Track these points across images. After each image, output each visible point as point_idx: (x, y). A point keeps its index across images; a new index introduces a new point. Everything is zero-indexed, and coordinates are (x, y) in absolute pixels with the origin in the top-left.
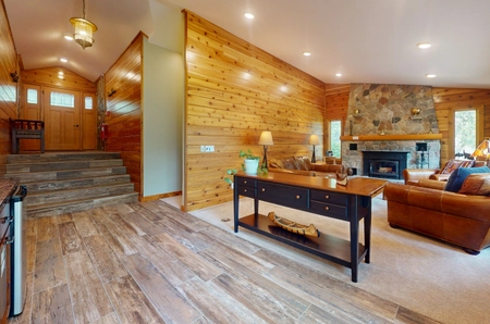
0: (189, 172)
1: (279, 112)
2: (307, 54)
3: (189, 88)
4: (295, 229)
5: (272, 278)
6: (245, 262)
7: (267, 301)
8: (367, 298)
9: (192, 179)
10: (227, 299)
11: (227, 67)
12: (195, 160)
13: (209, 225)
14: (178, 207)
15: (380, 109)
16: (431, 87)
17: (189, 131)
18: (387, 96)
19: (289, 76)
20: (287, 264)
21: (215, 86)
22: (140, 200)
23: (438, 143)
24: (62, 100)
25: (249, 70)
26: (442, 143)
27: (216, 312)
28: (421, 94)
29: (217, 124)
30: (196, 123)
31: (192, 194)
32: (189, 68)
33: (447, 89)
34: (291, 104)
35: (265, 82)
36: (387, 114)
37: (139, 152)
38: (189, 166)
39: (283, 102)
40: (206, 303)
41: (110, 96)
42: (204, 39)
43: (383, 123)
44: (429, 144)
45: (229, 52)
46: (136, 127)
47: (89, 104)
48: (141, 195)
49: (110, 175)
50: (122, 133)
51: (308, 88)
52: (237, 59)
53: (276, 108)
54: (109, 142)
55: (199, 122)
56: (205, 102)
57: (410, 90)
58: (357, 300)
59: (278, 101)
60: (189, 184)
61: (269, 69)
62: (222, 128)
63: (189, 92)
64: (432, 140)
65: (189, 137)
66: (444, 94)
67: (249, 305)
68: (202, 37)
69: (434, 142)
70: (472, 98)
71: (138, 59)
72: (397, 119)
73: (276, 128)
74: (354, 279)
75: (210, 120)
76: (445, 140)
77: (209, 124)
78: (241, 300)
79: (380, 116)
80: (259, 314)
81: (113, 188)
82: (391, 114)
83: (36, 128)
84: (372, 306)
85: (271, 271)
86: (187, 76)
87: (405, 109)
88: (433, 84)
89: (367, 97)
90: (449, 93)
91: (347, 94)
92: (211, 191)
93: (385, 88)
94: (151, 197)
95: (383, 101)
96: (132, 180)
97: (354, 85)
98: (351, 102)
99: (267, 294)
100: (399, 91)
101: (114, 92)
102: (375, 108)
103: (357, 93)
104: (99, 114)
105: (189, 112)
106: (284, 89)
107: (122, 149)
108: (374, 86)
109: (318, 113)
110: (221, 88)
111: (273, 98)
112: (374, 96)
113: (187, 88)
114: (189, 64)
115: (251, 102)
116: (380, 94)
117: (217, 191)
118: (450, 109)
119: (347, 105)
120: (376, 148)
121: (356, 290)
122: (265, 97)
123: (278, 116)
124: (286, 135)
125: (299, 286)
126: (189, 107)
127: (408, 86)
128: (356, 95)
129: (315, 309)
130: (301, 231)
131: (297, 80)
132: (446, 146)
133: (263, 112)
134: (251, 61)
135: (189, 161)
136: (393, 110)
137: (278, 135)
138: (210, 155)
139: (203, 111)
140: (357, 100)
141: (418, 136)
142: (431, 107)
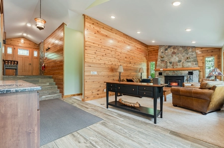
0: (86, 83)
1: (126, 58)
2: (139, 33)
3: (86, 46)
4: (130, 105)
5: (123, 123)
6: (112, 118)
7: (121, 129)
8: (159, 128)
9: (87, 86)
10: (106, 129)
11: (102, 37)
12: (88, 78)
13: (95, 106)
14: (81, 100)
15: (172, 56)
16: (194, 47)
17: (86, 65)
18: (176, 51)
19: (130, 41)
20: (129, 118)
21: (97, 46)
22: (62, 97)
23: (198, 71)
24: (23, 52)
25: (112, 39)
26: (200, 71)
27: (102, 133)
28: (190, 50)
29: (98, 62)
30: (89, 61)
31: (87, 93)
32: (86, 38)
33: (202, 48)
34: (132, 54)
35: (120, 44)
36: (175, 59)
37: (62, 74)
38: (86, 81)
39: (128, 53)
40: (98, 130)
41: (47, 50)
42: (92, 26)
43: (174, 63)
44: (194, 72)
45: (103, 31)
46: (61, 64)
47: (36, 54)
48: (63, 95)
49: (48, 86)
50: (53, 67)
51: (139, 47)
52: (107, 34)
53: (125, 56)
54: (46, 71)
55: (90, 61)
56: (93, 52)
57: (185, 48)
58: (155, 129)
59: (126, 53)
60: (86, 88)
61: (122, 39)
62: (100, 64)
63: (86, 48)
64: (195, 70)
65: (85, 67)
66: (201, 50)
67: (114, 131)
68: (92, 25)
69: (196, 71)
70: (212, 52)
71: (62, 34)
72: (180, 61)
73: (125, 65)
74: (155, 123)
75: (95, 60)
76: (201, 70)
77: (95, 62)
78: (111, 129)
79: (173, 60)
80: (118, 133)
81: (50, 92)
82: (177, 59)
83: (14, 64)
84: (161, 130)
85: (122, 121)
86: (85, 41)
87: (183, 56)
88: (196, 46)
89: (167, 51)
90: (203, 49)
91: (158, 50)
92: (95, 92)
93: (175, 47)
94: (68, 96)
95: (174, 53)
96: (59, 88)
97: (161, 46)
98: (159, 53)
99: (121, 127)
100: (181, 49)
101: (49, 48)
102: (170, 56)
103: (162, 50)
104: (40, 59)
105: (86, 57)
106: (128, 48)
107: (53, 74)
108: (170, 47)
109: (144, 58)
110: (100, 46)
111: (123, 51)
112: (170, 51)
113: (85, 46)
114: (86, 36)
115: (113, 53)
116: (173, 50)
117: (98, 92)
118: (203, 56)
119: (158, 55)
120: (171, 74)
121: (156, 126)
122: (120, 51)
123: (125, 59)
124: (130, 68)
125: (134, 125)
126: (86, 54)
127: (185, 47)
128: (162, 51)
129: (139, 132)
130: (133, 105)
131: (134, 44)
132: (201, 73)
133: (119, 57)
134: (113, 35)
135: (86, 78)
136: (178, 57)
137: (125, 68)
138: (95, 76)
139: (92, 56)
140: (162, 52)
141: (189, 68)
142: (195, 56)
